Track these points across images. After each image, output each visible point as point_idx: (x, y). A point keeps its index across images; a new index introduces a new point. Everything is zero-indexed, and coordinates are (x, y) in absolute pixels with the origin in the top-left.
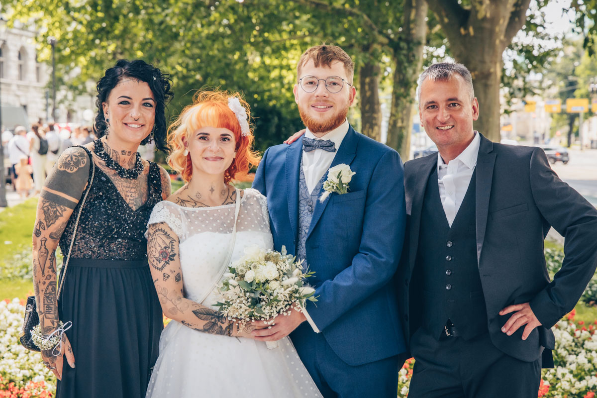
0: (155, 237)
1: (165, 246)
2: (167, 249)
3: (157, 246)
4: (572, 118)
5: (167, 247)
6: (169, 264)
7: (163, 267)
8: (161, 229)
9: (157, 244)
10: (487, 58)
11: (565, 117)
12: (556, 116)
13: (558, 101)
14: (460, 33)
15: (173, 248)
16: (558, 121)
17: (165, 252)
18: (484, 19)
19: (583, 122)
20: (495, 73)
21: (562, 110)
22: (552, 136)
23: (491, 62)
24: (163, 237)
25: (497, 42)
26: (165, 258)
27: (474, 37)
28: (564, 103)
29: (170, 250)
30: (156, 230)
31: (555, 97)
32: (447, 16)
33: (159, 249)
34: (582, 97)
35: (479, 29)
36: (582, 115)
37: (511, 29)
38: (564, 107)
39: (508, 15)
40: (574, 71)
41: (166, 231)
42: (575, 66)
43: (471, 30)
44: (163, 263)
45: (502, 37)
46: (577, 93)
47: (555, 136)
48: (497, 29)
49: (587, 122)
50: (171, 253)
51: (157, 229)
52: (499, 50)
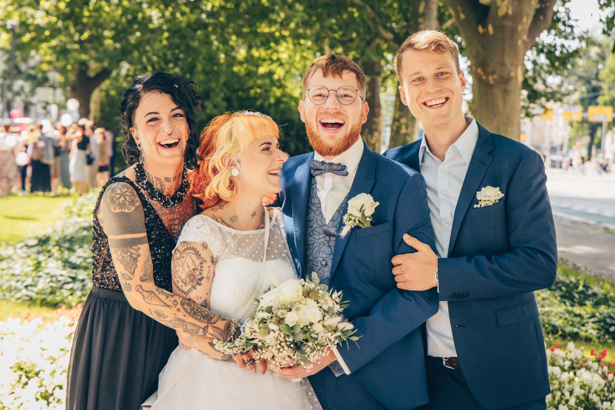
0: (184, 255)
1: (194, 267)
2: (196, 271)
3: (185, 266)
4: (594, 128)
5: (196, 269)
6: (195, 289)
7: (189, 291)
8: (193, 248)
9: (186, 264)
10: (507, 60)
11: (586, 126)
12: (575, 125)
13: (579, 108)
14: (478, 32)
15: (202, 270)
16: (578, 130)
17: (193, 275)
18: (506, 16)
19: (606, 133)
20: (516, 77)
21: (583, 118)
22: (570, 147)
23: (512, 65)
24: (194, 257)
25: (520, 42)
26: (192, 281)
27: (494, 36)
28: (585, 110)
29: (198, 273)
30: (187, 248)
31: (575, 104)
32: (464, 12)
33: (187, 270)
34: (606, 104)
35: (499, 28)
36: (605, 125)
37: (535, 29)
38: (585, 115)
39: (532, 13)
40: (597, 74)
41: (197, 250)
42: (598, 70)
43: (490, 28)
44: (189, 286)
45: (525, 37)
46: (600, 100)
47: (574, 147)
48: (520, 28)
49: (610, 133)
50: (199, 277)
51: (189, 246)
52: (521, 52)
